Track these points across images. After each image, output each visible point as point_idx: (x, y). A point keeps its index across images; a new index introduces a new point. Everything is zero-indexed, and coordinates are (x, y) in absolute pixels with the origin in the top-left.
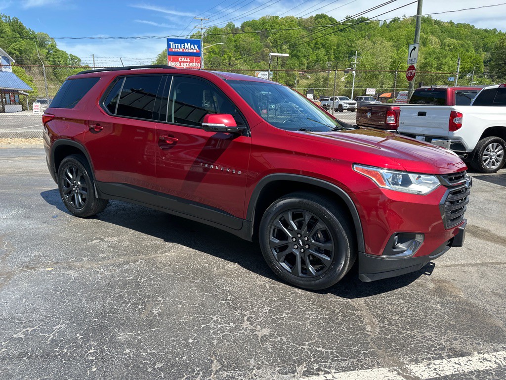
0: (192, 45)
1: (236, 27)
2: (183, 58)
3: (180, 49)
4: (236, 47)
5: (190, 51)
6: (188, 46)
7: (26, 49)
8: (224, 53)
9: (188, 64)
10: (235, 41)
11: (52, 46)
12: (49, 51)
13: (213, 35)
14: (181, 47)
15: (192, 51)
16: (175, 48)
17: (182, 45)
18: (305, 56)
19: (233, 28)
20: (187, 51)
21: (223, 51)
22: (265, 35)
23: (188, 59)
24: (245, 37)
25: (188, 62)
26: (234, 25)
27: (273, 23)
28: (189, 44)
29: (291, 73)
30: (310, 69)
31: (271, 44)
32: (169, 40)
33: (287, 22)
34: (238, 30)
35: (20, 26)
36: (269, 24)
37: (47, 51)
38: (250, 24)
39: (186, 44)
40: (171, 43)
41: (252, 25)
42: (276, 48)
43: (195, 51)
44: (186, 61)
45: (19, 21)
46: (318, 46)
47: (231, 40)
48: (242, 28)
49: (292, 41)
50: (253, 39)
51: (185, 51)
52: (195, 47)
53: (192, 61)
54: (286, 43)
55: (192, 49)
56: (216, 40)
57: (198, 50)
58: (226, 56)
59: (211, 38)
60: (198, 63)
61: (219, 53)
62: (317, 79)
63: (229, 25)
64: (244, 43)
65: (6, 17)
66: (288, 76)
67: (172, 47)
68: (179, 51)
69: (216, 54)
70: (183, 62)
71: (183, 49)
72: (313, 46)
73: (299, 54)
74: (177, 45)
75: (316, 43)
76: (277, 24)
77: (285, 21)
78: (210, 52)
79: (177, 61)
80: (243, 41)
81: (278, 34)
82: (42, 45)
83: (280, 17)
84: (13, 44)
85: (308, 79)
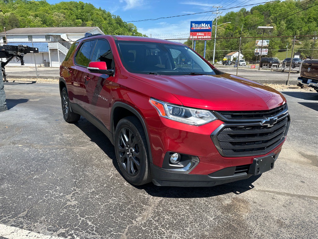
0: (206, 25)
1: (247, 11)
2: (200, 33)
3: (198, 28)
4: (245, 24)
5: (204, 28)
6: (203, 25)
7: (122, 33)
8: (236, 28)
9: (202, 37)
10: (245, 20)
11: (135, 30)
12: (133, 34)
13: (230, 18)
14: (199, 26)
15: (206, 28)
16: (195, 27)
17: (200, 25)
18: (298, 28)
19: (244, 11)
20: (203, 28)
21: (235, 28)
22: (268, 15)
23: (203, 33)
24: (253, 17)
25: (202, 36)
26: (246, 10)
27: (275, 6)
28: (204, 24)
29: (286, 40)
30: (301, 38)
31: (272, 21)
32: (192, 22)
33: (286, 4)
34: (248, 12)
35: (120, 20)
36: (272, 7)
37: (132, 33)
38: (257, 8)
39: (202, 24)
40: (193, 24)
41: (259, 9)
42: (276, 23)
43: (208, 28)
44: (201, 35)
45: (120, 18)
46: (311, 20)
47: (242, 20)
48: (251, 11)
49: (289, 18)
50: (258, 18)
51: (201, 28)
52: (208, 26)
53: (205, 35)
54: (284, 19)
55: (206, 27)
56: (231, 21)
57: (210, 27)
58: (237, 31)
59: (228, 19)
60: (209, 36)
61: (232, 29)
62: (306, 45)
63: (242, 10)
64: (252, 21)
65: (114, 16)
66: (283, 43)
67: (193, 27)
68: (197, 29)
69: (230, 30)
70: (200, 36)
71: (200, 28)
72: (306, 20)
73: (294, 27)
74: (196, 25)
75: (309, 18)
76: (278, 6)
77: (285, 4)
78: (227, 29)
79: (196, 35)
80: (251, 20)
81: (278, 13)
82: (130, 30)
83: (281, 1)
84: (116, 31)
85: (299, 44)
